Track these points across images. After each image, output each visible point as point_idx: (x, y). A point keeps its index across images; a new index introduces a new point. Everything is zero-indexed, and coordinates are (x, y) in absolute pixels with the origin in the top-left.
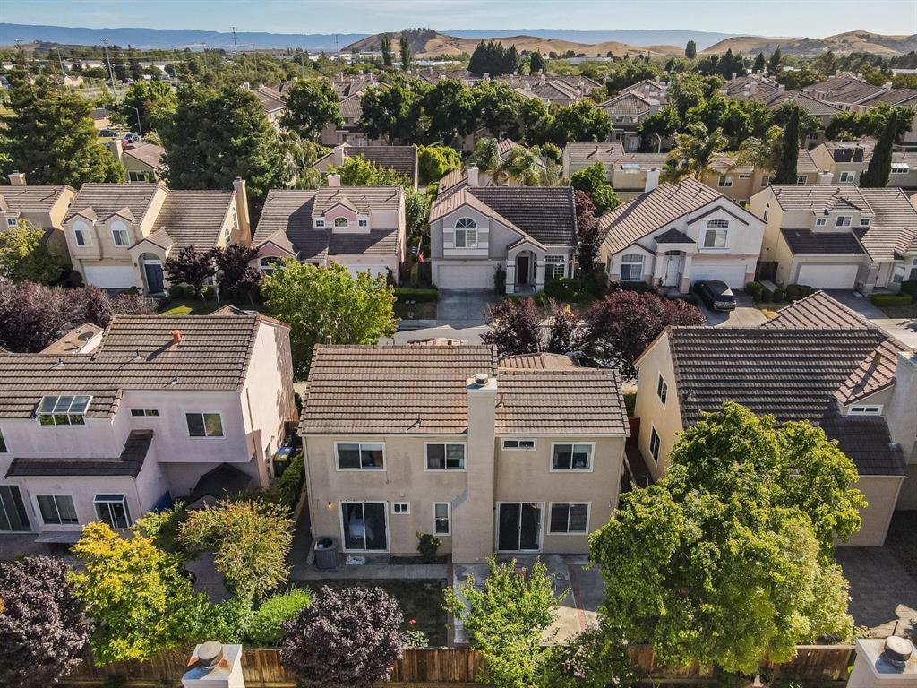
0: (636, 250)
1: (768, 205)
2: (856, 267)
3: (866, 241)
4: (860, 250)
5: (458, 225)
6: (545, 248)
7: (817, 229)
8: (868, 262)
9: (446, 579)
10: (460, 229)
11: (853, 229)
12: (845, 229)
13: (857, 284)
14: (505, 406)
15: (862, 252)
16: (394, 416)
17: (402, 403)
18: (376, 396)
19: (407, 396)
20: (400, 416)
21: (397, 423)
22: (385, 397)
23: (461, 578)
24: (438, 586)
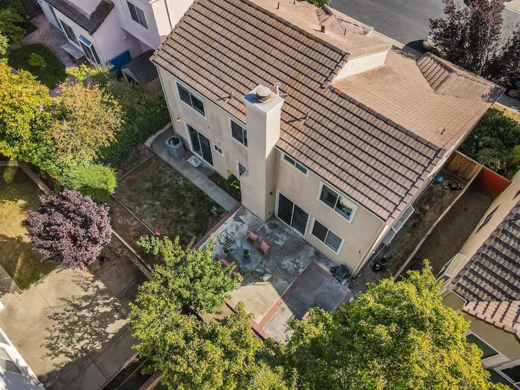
9: (228, 212)
14: (305, 124)
16: (217, 81)
17: (231, 73)
18: (218, 55)
19: (239, 68)
20: (221, 84)
21: (215, 90)
22: (225, 59)
23: (237, 219)
24: (219, 214)
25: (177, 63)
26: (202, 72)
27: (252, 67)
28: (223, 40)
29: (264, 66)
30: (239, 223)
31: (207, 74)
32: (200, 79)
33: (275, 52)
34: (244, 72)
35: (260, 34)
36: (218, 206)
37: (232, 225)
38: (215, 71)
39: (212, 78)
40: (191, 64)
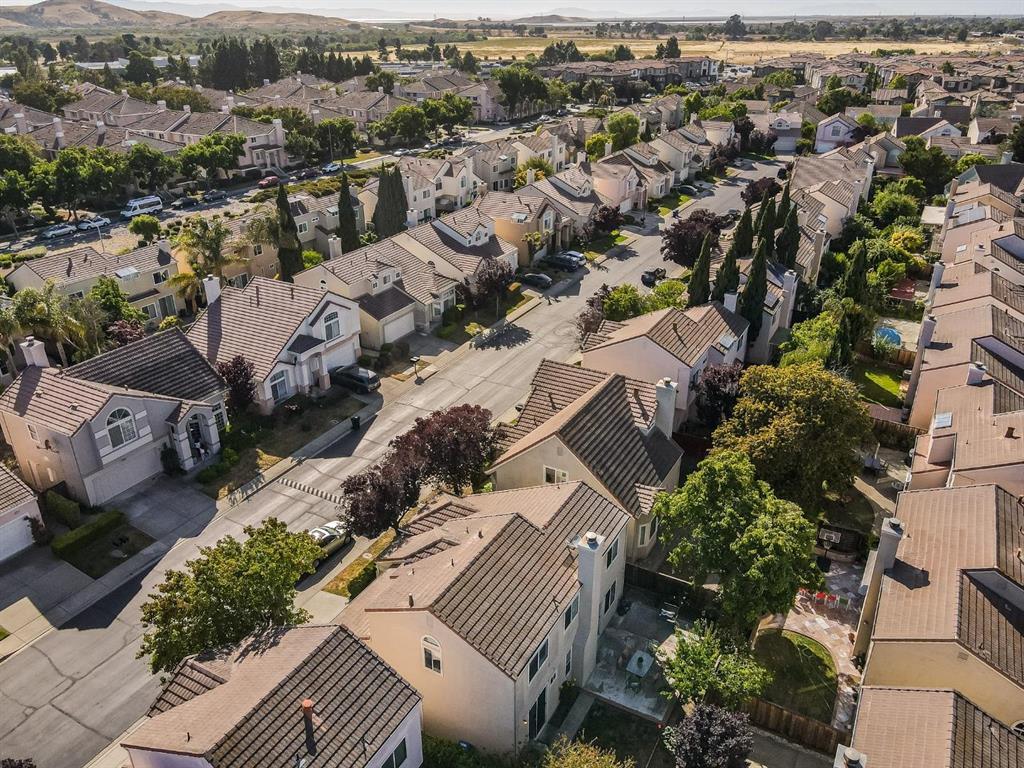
0: (281, 367)
1: (323, 282)
2: (412, 314)
3: (409, 289)
4: (409, 300)
5: (109, 423)
6: (202, 403)
7: (375, 292)
8: (420, 307)
10: (111, 426)
11: (394, 283)
12: (389, 285)
13: (417, 326)
15: (412, 301)
16: (540, 611)
17: (531, 598)
18: (514, 607)
19: (527, 591)
20: (543, 607)
21: (548, 613)
22: (519, 602)
23: (601, 689)
24: (599, 708)
25: (521, 649)
26: (530, 624)
27: (526, 581)
28: (499, 602)
29: (525, 571)
30: (605, 687)
31: (533, 620)
32: (538, 626)
33: (513, 561)
34: (530, 587)
35: (495, 570)
36: (591, 711)
37: (609, 692)
38: (529, 612)
39: (537, 615)
40: (522, 635)
